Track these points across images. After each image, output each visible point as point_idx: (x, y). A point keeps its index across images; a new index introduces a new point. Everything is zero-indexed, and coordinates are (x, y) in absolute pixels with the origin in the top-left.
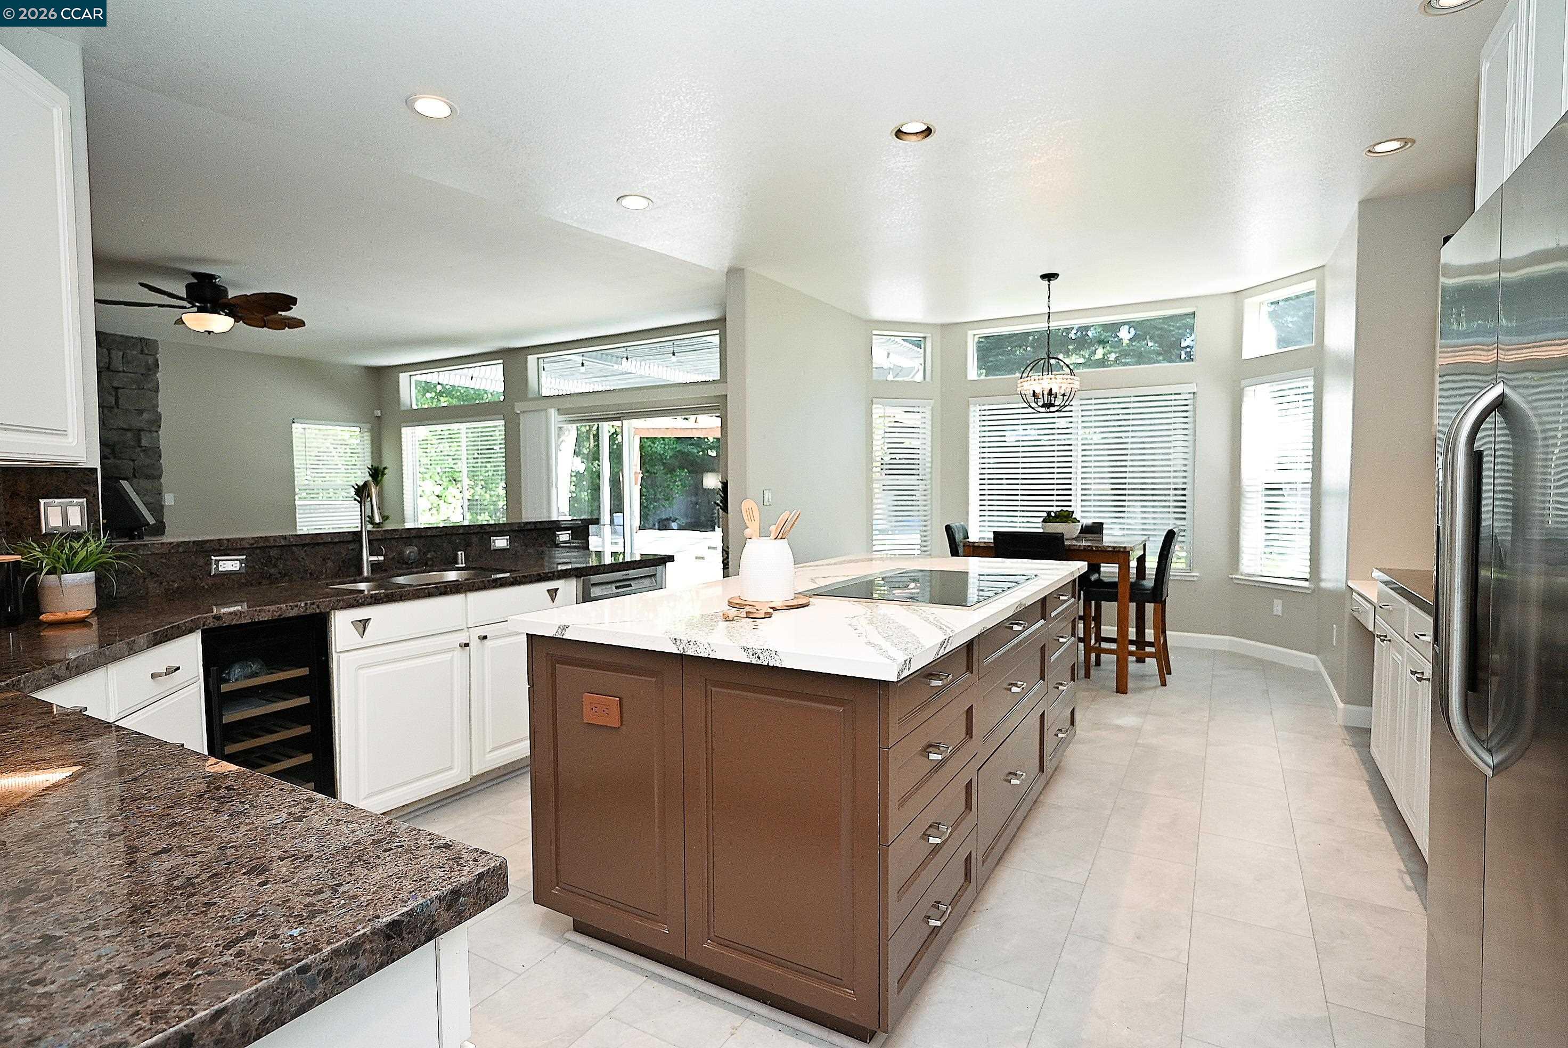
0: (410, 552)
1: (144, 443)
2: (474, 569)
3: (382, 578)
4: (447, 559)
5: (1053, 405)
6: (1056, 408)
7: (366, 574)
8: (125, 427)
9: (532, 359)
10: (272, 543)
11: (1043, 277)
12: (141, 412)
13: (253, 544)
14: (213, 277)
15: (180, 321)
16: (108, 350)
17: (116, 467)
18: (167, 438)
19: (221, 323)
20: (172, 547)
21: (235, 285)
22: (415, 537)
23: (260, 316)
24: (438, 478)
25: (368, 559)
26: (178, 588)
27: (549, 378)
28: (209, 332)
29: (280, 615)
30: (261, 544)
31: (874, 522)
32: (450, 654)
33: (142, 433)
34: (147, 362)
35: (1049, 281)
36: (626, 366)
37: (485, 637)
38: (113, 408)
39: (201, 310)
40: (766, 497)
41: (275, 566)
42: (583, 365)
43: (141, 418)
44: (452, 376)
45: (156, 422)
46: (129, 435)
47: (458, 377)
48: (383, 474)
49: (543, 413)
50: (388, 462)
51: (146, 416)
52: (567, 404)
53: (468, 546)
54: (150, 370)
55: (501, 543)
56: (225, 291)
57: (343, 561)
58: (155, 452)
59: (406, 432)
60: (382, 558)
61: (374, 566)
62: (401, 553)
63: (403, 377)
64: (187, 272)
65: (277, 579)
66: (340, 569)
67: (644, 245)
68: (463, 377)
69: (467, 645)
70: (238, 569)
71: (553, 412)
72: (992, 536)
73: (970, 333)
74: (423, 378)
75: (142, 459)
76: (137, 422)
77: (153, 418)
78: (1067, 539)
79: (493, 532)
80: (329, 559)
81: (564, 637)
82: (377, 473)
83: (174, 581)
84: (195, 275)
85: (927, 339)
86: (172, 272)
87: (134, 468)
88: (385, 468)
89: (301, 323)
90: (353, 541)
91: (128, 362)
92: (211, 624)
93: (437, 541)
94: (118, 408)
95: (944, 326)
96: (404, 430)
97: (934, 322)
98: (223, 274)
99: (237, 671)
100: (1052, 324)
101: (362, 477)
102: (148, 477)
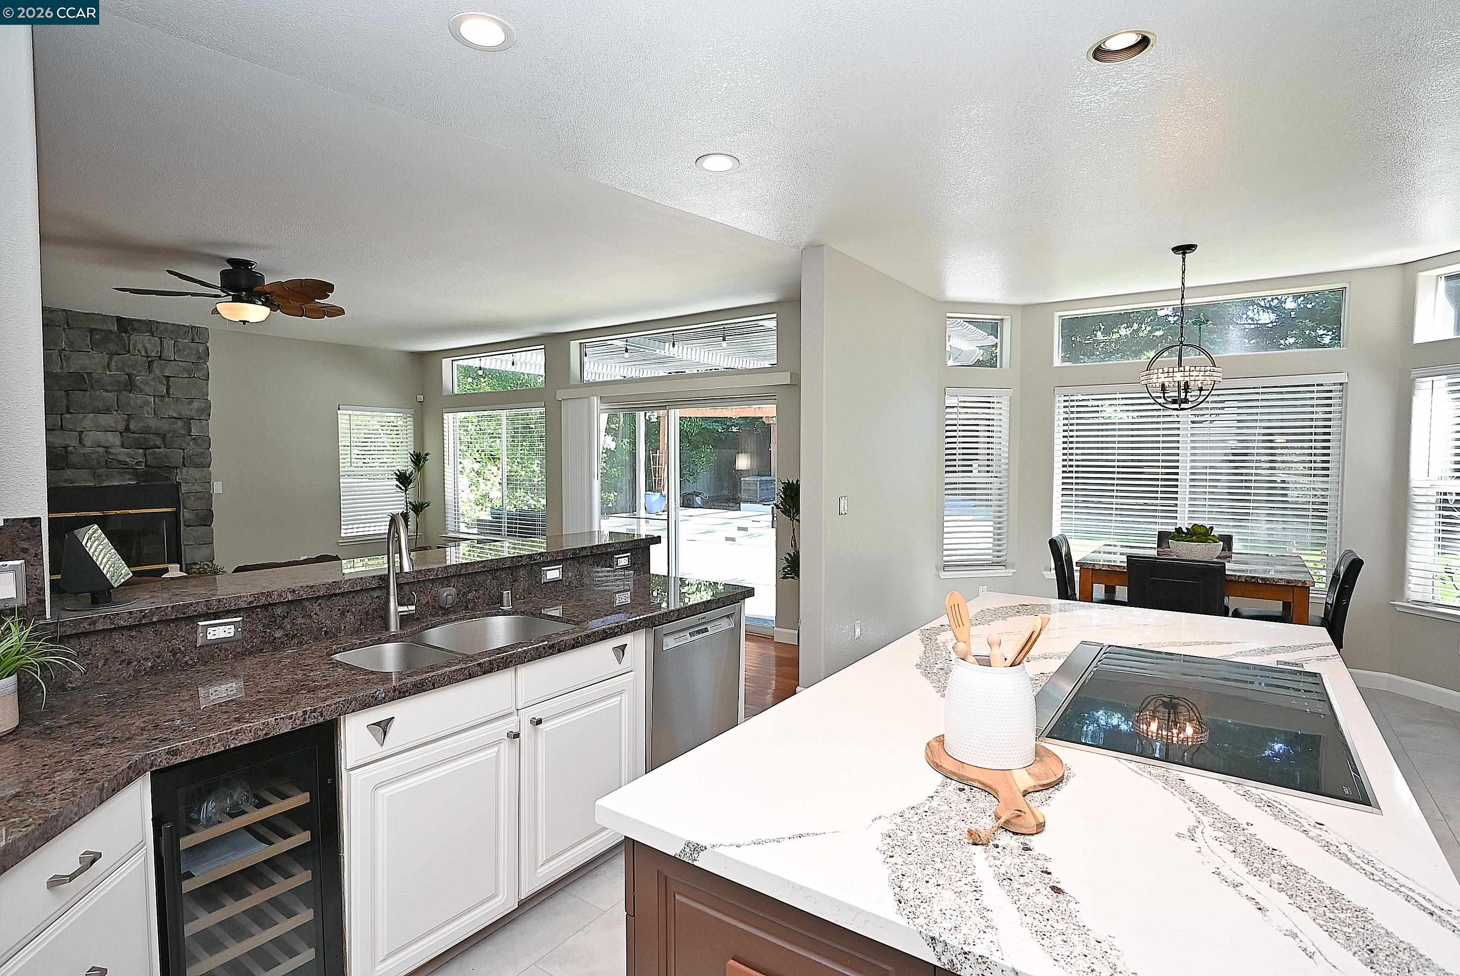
0: (447, 595)
1: (194, 432)
2: (523, 613)
3: (413, 633)
4: (490, 598)
5: (1186, 401)
6: (1190, 405)
7: (393, 629)
8: (175, 415)
9: (574, 345)
10: (275, 599)
11: (1176, 249)
12: (191, 400)
13: (252, 602)
14: (248, 263)
15: (216, 311)
16: (160, 338)
17: (166, 456)
18: (215, 427)
19: (256, 312)
20: (144, 617)
21: (272, 272)
22: (453, 576)
23: (297, 304)
24: (477, 456)
25: (396, 609)
26: (151, 668)
27: (592, 364)
28: (244, 322)
29: (266, 734)
30: (263, 601)
31: (946, 524)
32: (495, 749)
33: (191, 421)
34: (198, 350)
35: (1184, 254)
36: (667, 350)
37: (539, 722)
38: (164, 396)
39: (237, 299)
40: (842, 505)
41: (280, 627)
42: (627, 350)
43: (191, 407)
44: (494, 361)
45: (206, 411)
46: (180, 423)
47: (499, 362)
48: (425, 460)
49: (586, 400)
50: (430, 447)
51: (196, 404)
52: (609, 392)
53: (515, 581)
54: (200, 358)
55: (553, 574)
56: (262, 277)
57: (367, 613)
58: (206, 441)
59: (449, 418)
60: (413, 608)
61: (404, 620)
62: (435, 598)
63: (446, 362)
64: (221, 258)
65: (282, 643)
66: (361, 624)
67: (717, 218)
68: (504, 362)
69: (517, 736)
70: (232, 634)
71: (595, 400)
72: (1124, 559)
73: (1058, 314)
74: (465, 363)
75: (192, 448)
76: (187, 411)
77: (203, 405)
78: (1228, 570)
79: (544, 562)
80: (348, 611)
81: (695, 863)
82: (418, 459)
83: (146, 659)
84: (231, 261)
85: (1005, 322)
86: (209, 259)
87: (184, 457)
88: (427, 454)
89: (340, 312)
90: (379, 588)
91: (179, 351)
92: (163, 762)
93: (480, 578)
94: (169, 397)
95: (1025, 307)
96: (445, 416)
97: (1015, 303)
98: (259, 260)
99: (209, 808)
100: (1186, 301)
101: (405, 464)
102: (197, 466)
